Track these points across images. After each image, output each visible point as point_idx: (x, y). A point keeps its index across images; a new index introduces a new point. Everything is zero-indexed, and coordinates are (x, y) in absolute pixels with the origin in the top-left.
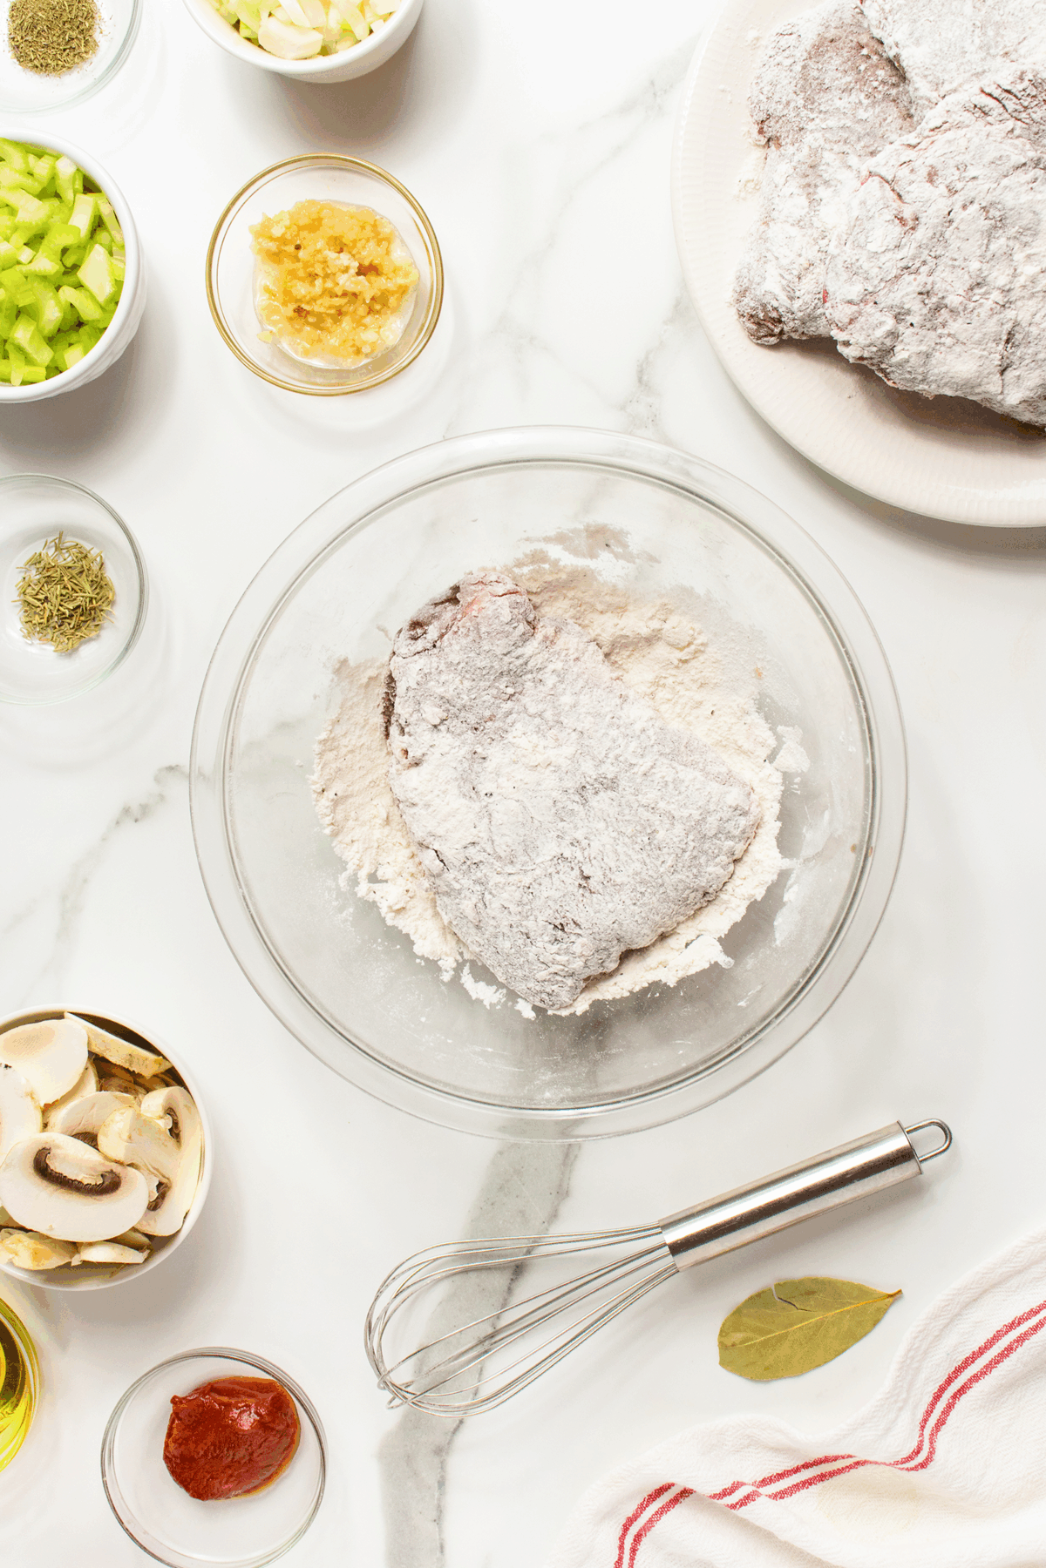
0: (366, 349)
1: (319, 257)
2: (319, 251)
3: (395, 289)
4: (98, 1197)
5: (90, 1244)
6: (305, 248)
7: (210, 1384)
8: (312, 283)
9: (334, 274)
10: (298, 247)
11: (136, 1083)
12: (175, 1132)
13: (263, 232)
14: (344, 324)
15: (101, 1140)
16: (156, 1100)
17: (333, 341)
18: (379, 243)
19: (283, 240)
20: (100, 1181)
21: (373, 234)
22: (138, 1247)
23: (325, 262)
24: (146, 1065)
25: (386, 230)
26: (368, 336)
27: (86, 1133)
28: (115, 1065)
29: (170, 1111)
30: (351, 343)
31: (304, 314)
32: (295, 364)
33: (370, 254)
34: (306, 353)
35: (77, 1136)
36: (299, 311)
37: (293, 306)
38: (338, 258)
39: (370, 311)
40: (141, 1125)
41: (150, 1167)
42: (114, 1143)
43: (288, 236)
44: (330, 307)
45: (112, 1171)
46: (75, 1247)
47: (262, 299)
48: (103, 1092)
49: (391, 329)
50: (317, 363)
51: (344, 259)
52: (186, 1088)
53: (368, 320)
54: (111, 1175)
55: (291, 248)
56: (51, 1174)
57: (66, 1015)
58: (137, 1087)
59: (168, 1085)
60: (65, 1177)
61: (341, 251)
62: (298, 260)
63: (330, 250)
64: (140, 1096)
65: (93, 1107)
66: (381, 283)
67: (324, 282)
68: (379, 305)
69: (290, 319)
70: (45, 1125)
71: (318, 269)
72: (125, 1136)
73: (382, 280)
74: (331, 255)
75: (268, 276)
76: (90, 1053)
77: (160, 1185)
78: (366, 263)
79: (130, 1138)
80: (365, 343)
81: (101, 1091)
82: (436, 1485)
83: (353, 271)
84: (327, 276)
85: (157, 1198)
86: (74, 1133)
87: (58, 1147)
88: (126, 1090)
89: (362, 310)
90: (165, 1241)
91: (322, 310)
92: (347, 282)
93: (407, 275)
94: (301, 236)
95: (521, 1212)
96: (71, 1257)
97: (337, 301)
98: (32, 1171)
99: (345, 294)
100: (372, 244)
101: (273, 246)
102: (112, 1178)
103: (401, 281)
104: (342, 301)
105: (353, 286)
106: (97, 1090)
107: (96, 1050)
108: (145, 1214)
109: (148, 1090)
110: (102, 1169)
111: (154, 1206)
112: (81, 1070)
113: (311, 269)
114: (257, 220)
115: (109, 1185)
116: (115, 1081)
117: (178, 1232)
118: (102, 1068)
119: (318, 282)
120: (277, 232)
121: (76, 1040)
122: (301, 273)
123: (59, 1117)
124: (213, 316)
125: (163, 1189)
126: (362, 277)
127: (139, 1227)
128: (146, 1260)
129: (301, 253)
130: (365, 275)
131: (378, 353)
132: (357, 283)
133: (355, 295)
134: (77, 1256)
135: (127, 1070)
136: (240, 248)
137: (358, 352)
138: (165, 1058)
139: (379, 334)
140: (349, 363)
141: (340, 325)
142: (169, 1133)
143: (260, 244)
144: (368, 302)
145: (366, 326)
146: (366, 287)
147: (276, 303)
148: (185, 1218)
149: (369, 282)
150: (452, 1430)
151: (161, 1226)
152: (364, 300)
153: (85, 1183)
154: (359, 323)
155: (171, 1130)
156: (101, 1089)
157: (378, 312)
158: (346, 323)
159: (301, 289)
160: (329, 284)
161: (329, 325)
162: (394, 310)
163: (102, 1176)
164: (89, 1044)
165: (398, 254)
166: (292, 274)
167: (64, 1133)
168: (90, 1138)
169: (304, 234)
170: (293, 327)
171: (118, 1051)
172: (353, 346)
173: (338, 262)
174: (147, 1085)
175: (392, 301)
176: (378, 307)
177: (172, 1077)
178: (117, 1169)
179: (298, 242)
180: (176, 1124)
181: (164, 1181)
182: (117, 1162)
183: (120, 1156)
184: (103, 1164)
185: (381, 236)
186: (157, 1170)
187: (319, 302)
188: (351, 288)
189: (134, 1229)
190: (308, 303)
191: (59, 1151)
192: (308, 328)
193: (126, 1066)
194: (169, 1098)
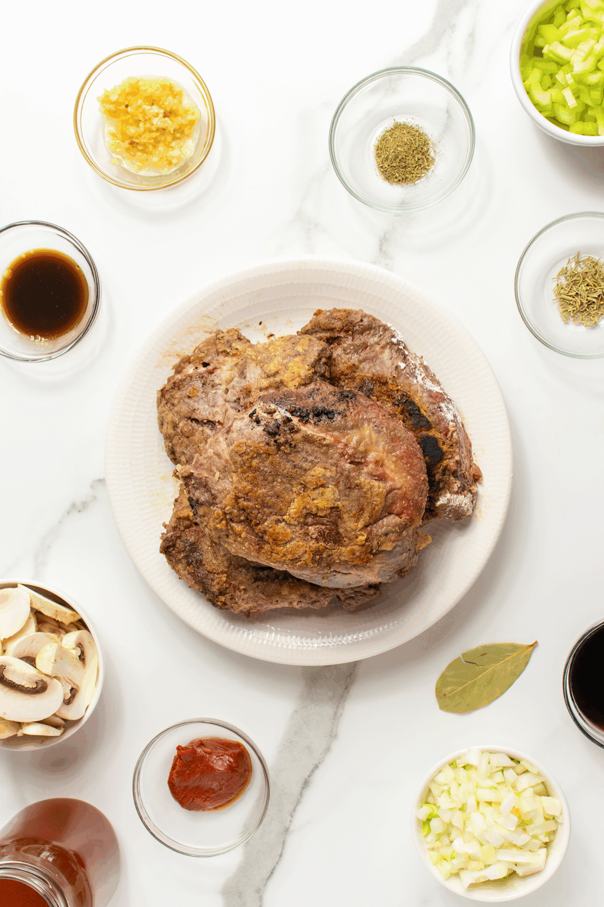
0: (174, 161)
1: (140, 110)
2: (140, 107)
3: (187, 123)
4: (34, 695)
5: (28, 724)
6: (131, 106)
8: (138, 126)
9: (150, 119)
10: (127, 106)
11: (60, 627)
12: (82, 658)
13: (105, 100)
14: (159, 149)
15: (38, 661)
16: (70, 639)
17: (155, 159)
18: (174, 96)
19: (117, 103)
20: (35, 686)
21: (170, 92)
22: (57, 726)
23: (144, 112)
24: (66, 617)
25: (177, 89)
26: (175, 153)
27: (28, 657)
28: (47, 616)
29: (80, 645)
30: (165, 159)
31: (135, 145)
32: (134, 176)
33: (170, 102)
34: (140, 168)
35: (22, 659)
36: (132, 143)
37: (128, 142)
38: (152, 109)
39: (175, 138)
40: (61, 654)
41: (66, 678)
42: (46, 663)
43: (121, 101)
44: (150, 139)
45: (42, 680)
46: (19, 725)
47: (108, 138)
48: (39, 633)
49: (188, 147)
50: (143, 173)
51: (155, 109)
52: (89, 631)
53: (173, 144)
54: (41, 683)
55: (123, 107)
56: (5, 681)
57: (19, 585)
58: (60, 630)
59: (79, 629)
60: (14, 683)
61: (153, 104)
62: (127, 113)
63: (146, 105)
64: (62, 635)
65: (32, 642)
66: (179, 120)
67: (145, 124)
68: (179, 133)
69: (127, 150)
70: (4, 651)
71: (141, 117)
72: (53, 660)
73: (179, 118)
74: (147, 107)
75: (110, 128)
76: (32, 609)
77: (72, 689)
78: (168, 109)
79: (55, 661)
80: (173, 157)
81: (38, 632)
83: (161, 115)
84: (146, 120)
85: (70, 697)
86: (21, 657)
87: (10, 665)
88: (53, 631)
89: (169, 138)
90: (76, 722)
91: (146, 141)
92: (158, 122)
93: (193, 114)
94: (128, 99)
96: (18, 731)
97: (154, 135)
99: (158, 130)
100: (170, 98)
101: (112, 107)
102: (42, 684)
103: (190, 117)
104: (158, 134)
105: (162, 124)
106: (36, 632)
107: (36, 607)
108: (62, 707)
109: (67, 632)
110: (37, 679)
111: (68, 702)
112: (26, 619)
113: (136, 118)
114: (101, 93)
115: (40, 688)
116: (47, 626)
117: (82, 717)
118: (40, 619)
119: (141, 125)
120: (114, 98)
121: (23, 600)
122: (131, 121)
123: (12, 647)
124: (82, 153)
125: (74, 691)
126: (167, 119)
127: (57, 714)
128: (62, 734)
129: (129, 109)
130: (168, 117)
131: (182, 164)
132: (164, 122)
133: (164, 129)
134: (20, 731)
135: (54, 619)
136: (92, 111)
137: (170, 163)
138: (76, 612)
139: (181, 151)
140: (166, 171)
141: (158, 149)
142: (78, 658)
143: (104, 107)
144: (172, 132)
145: (173, 148)
146: (169, 123)
147: (117, 141)
148: (86, 709)
149: (172, 121)
151: (71, 714)
152: (170, 132)
153: (26, 687)
154: (168, 146)
155: (80, 656)
156: (39, 630)
157: (179, 138)
158: (161, 148)
159: (132, 130)
160: (148, 125)
161: (151, 150)
162: (188, 136)
163: (36, 683)
164: (31, 603)
165: (186, 103)
166: (126, 122)
167: (15, 657)
168: (30, 660)
169: (130, 98)
170: (130, 154)
171: (49, 608)
172: (167, 160)
173: (151, 111)
174: (67, 628)
175: (187, 131)
176: (178, 135)
177: (81, 624)
178: (46, 679)
179: (127, 103)
180: (83, 652)
181: (75, 687)
182: (46, 675)
183: (49, 673)
184: (37, 676)
185: (175, 93)
186: (71, 680)
187: (143, 136)
188: (161, 125)
189: (55, 715)
190: (137, 138)
191: (11, 667)
192: (139, 154)
193: (54, 617)
194: (80, 638)
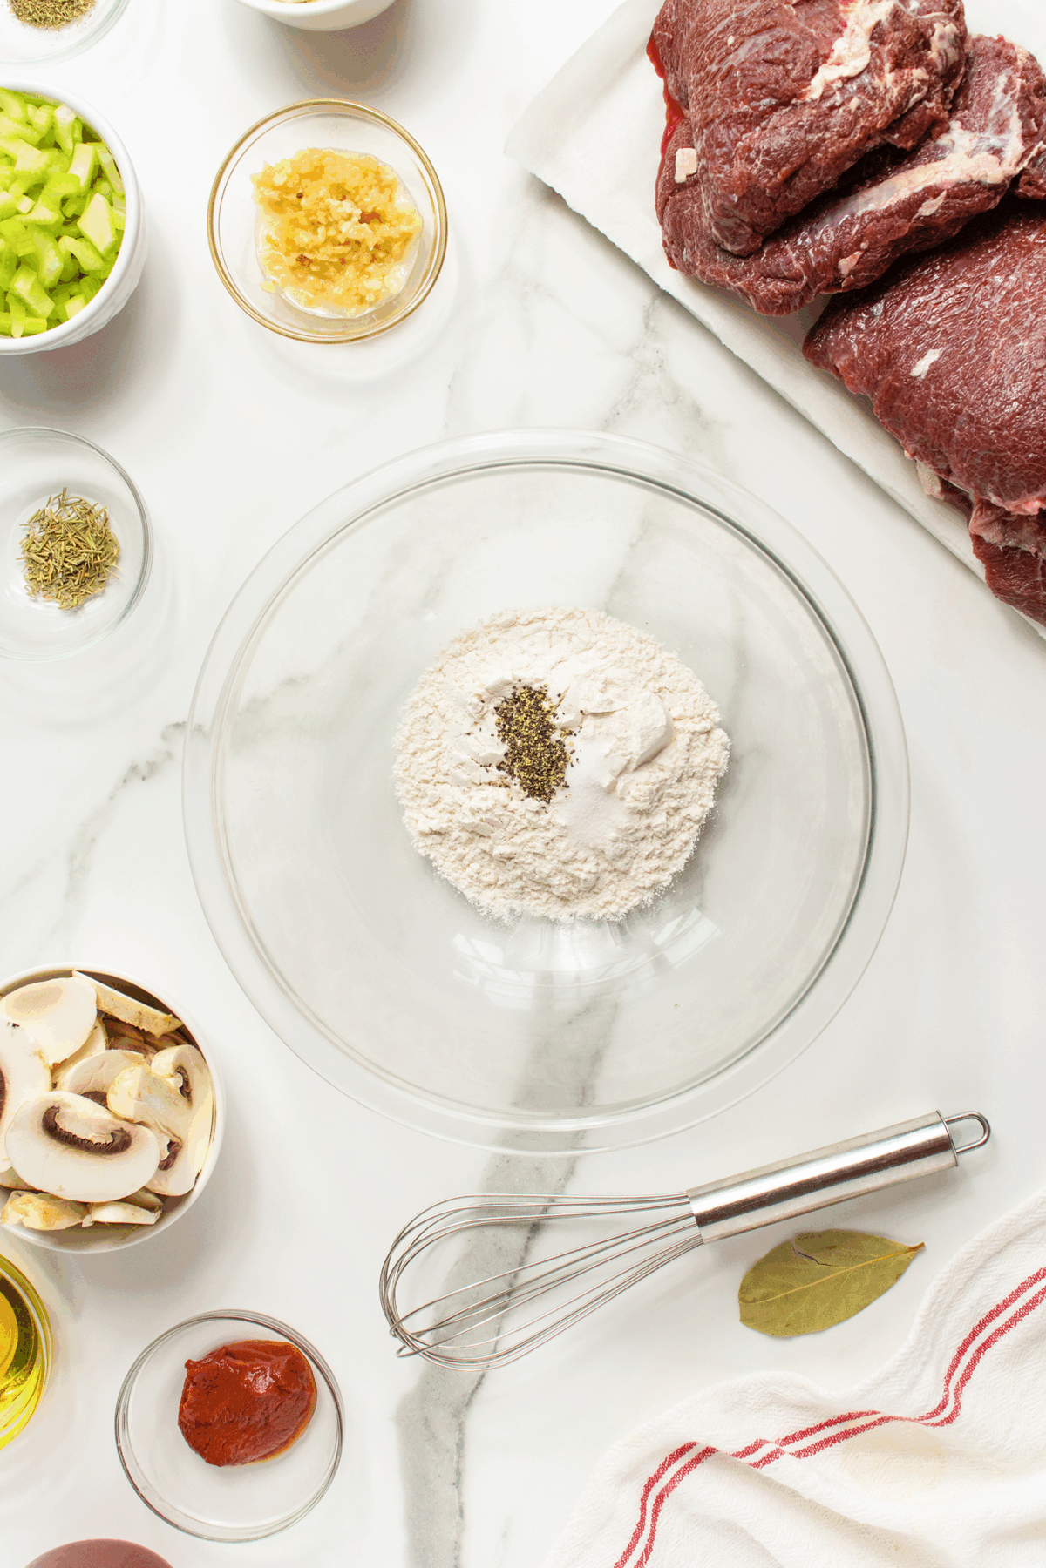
0: (370, 298)
1: (322, 205)
2: (322, 199)
3: (398, 236)
4: (108, 1157)
5: (102, 1205)
6: (307, 196)
7: (224, 1347)
8: (315, 232)
9: (337, 222)
10: (300, 196)
11: (146, 1042)
12: (186, 1090)
13: (265, 181)
14: (347, 273)
15: (110, 1098)
16: (167, 1058)
17: (337, 290)
18: (382, 190)
19: (284, 189)
20: (110, 1140)
21: (375, 182)
22: (151, 1208)
23: (327, 210)
24: (156, 1023)
25: (389, 177)
26: (372, 284)
27: (96, 1092)
28: (125, 1023)
29: (181, 1070)
30: (355, 292)
31: (306, 262)
32: (298, 313)
33: (372, 201)
34: (309, 303)
35: (86, 1095)
36: (302, 259)
37: (295, 255)
38: (341, 206)
39: (374, 259)
40: (151, 1084)
41: (159, 1124)
42: (124, 1102)
43: (290, 185)
44: (333, 256)
45: (122, 1129)
46: (86, 1207)
47: (266, 249)
48: (112, 1050)
49: (395, 277)
50: (320, 312)
51: (347, 207)
52: (197, 1047)
53: (371, 268)
54: (121, 1134)
55: (293, 197)
56: (60, 1133)
57: (74, 973)
58: (147, 1047)
59: (178, 1044)
60: (75, 1136)
61: (344, 198)
62: (299, 208)
63: (332, 197)
64: (150, 1055)
65: (102, 1066)
66: (384, 231)
67: (327, 230)
68: (382, 253)
69: (293, 269)
70: (54, 1086)
71: (321, 218)
72: (135, 1094)
73: (385, 227)
74: (333, 202)
75: (270, 225)
76: (100, 1012)
77: (171, 1144)
78: (369, 210)
79: (139, 1095)
80: (368, 291)
81: (110, 1049)
82: (455, 1447)
83: (356, 219)
84: (329, 225)
85: (168, 1157)
86: (84, 1091)
87: (69, 1106)
88: (136, 1049)
89: (366, 258)
90: (178, 1201)
91: (325, 258)
92: (350, 229)
93: (410, 222)
94: (304, 185)
95: (537, 1169)
96: (82, 1218)
97: (340, 250)
98: (41, 1129)
99: (347, 243)
100: (374, 191)
101: (274, 195)
102: (123, 1137)
103: (404, 228)
104: (346, 249)
105: (355, 233)
106: (106, 1049)
107: (105, 1008)
108: (156, 1174)
109: (158, 1049)
110: (112, 1127)
111: (165, 1165)
112: (90, 1028)
113: (313, 218)
114: (259, 169)
115: (119, 1144)
116: (125, 1040)
117: (189, 1193)
118: (112, 1027)
119: (321, 230)
120: (279, 180)
121: (84, 999)
122: (304, 222)
123: (67, 1077)
124: (216, 266)
125: (174, 1148)
126: (365, 225)
127: (149, 1187)
128: (158, 1221)
129: (303, 201)
130: (368, 223)
131: (383, 301)
132: (360, 231)
133: (358, 243)
134: (88, 1217)
135: (137, 1029)
136: (242, 199)
137: (362, 300)
138: (175, 1016)
139: (383, 283)
140: (352, 312)
141: (343, 274)
142: (179, 1092)
143: (261, 193)
144: (371, 249)
145: (370, 275)
146: (370, 235)
147: (278, 253)
148: (197, 1178)
149: (373, 229)
150: (470, 1391)
151: (173, 1185)
152: (367, 248)
153: (95, 1143)
154: (362, 271)
155: (181, 1089)
156: (110, 1046)
157: (381, 260)
158: (350, 271)
159: (304, 238)
160: (332, 233)
161: (332, 274)
162: (399, 258)
163: (112, 1134)
164: (98, 1002)
165: (401, 202)
166: (295, 223)
167: (74, 1092)
168: (99, 1097)
169: (305, 182)
170: (296, 276)
171: (127, 1009)
172: (357, 294)
173: (340, 210)
174: (157, 1043)
175: (396, 248)
176: (381, 255)
177: (182, 1035)
178: (127, 1127)
179: (300, 191)
180: (186, 1083)
181: (175, 1140)
182: (127, 1120)
183: (130, 1114)
184: (113, 1123)
185: (384, 183)
186: (168, 1129)
187: (322, 250)
188: (354, 235)
189: (145, 1189)
190: (311, 251)
191: (69, 1110)
192: (312, 278)
193: (136, 1024)
194: (179, 1056)
